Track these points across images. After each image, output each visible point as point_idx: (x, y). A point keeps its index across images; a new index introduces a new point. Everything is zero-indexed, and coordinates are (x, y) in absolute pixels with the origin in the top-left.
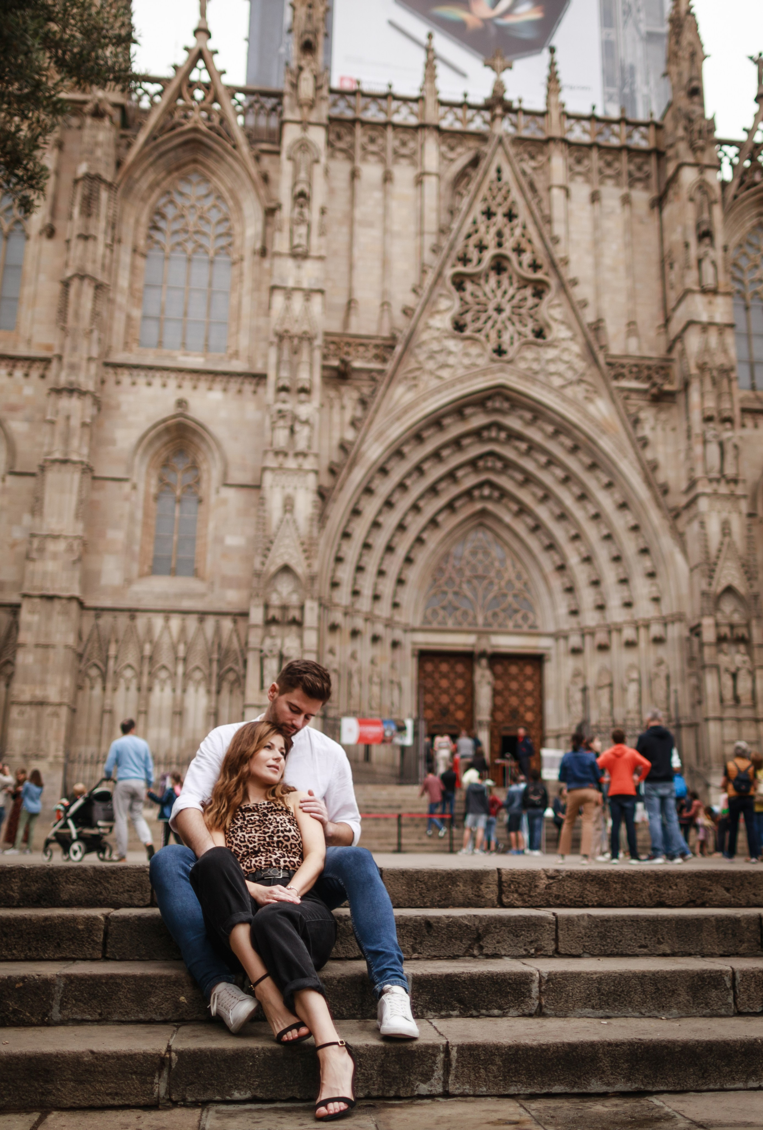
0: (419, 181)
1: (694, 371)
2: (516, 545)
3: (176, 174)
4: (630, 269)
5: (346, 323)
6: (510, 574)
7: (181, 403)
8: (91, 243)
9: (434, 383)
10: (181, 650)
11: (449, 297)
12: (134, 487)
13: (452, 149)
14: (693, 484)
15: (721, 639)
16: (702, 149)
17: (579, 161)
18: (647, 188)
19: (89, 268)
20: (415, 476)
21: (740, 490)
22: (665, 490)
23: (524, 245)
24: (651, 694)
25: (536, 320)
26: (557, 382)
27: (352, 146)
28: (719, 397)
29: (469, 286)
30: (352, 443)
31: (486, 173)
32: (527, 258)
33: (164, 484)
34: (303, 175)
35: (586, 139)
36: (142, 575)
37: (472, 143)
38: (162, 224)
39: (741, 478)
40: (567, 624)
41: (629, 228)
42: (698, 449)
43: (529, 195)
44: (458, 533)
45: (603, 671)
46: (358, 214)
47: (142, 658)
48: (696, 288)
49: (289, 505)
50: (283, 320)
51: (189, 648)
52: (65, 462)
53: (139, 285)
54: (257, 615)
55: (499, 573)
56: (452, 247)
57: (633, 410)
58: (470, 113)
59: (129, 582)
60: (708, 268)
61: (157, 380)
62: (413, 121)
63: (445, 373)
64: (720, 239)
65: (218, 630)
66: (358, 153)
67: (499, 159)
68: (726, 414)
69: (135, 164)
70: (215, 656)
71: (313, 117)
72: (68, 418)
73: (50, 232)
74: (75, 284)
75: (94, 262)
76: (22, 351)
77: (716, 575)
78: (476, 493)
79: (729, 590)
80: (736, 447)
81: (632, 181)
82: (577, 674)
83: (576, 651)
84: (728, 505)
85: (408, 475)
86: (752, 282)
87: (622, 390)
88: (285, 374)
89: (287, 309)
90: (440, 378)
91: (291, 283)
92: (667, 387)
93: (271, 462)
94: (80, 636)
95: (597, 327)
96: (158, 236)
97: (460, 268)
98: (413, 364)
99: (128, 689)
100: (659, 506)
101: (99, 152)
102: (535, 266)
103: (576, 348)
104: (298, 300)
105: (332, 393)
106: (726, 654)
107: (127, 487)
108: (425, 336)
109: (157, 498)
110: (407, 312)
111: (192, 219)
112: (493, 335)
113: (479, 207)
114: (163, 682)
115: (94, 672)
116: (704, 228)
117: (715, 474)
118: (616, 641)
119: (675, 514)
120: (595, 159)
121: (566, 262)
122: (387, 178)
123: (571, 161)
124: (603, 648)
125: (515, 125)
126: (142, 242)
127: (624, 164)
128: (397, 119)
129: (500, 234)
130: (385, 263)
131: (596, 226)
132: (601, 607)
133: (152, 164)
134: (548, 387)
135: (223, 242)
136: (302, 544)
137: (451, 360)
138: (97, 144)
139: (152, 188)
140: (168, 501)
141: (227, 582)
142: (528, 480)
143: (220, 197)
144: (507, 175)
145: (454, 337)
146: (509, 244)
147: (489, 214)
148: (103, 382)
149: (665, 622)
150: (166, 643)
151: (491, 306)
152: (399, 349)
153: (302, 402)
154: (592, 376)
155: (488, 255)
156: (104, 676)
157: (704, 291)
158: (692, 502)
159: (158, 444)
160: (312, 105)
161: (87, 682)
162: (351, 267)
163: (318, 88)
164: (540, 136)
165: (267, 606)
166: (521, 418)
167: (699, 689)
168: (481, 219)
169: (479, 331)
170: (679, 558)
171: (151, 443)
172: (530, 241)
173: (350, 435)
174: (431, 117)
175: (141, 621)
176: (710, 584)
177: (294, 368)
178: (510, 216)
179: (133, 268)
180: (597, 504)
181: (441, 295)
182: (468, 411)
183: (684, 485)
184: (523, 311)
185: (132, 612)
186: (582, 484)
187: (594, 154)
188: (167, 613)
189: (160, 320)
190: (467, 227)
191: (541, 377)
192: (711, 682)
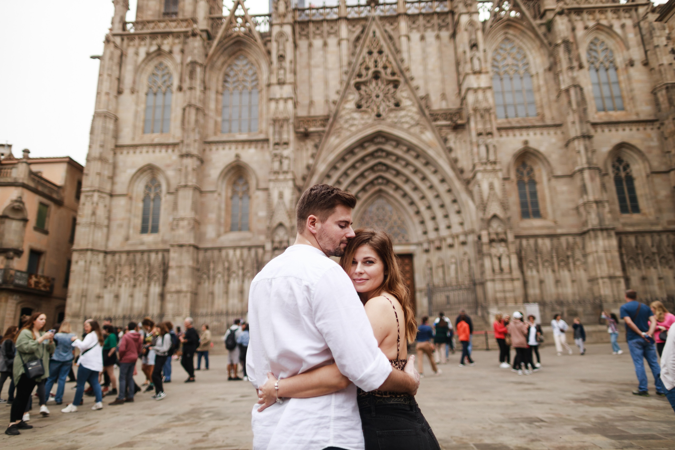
0: (339, 44)
1: (471, 112)
2: (396, 204)
3: (233, 57)
4: (441, 69)
5: (309, 112)
6: (395, 217)
7: (237, 156)
8: (193, 91)
9: (348, 134)
10: (241, 264)
11: (353, 93)
12: (220, 194)
13: (354, 26)
14: (474, 166)
15: (492, 241)
16: (471, 5)
17: (414, 22)
18: (448, 30)
19: (193, 102)
20: (344, 177)
21: (498, 167)
22: (462, 171)
23: (388, 65)
24: (462, 270)
25: (395, 98)
26: (406, 126)
27: (308, 33)
28: (485, 123)
29: (363, 88)
30: (311, 165)
31: (367, 34)
32: (389, 71)
33: (234, 192)
34: (281, 47)
35: (417, 12)
36: (226, 232)
37: (363, 23)
38: (229, 79)
39: (498, 160)
40: (422, 238)
41: (440, 51)
42: (475, 149)
43: (388, 41)
44: (369, 201)
45: (440, 259)
46: (313, 62)
47: (224, 268)
48: (470, 72)
49: (281, 196)
50: (275, 113)
51: (244, 262)
52: (186, 186)
53: (220, 107)
54: (269, 247)
55: (390, 218)
56: (353, 70)
57: (443, 134)
58: (362, 9)
59: (219, 235)
60: (476, 62)
61: (227, 147)
62: (335, 17)
63: (353, 129)
64: (481, 46)
65: (256, 254)
66: (311, 35)
67: (374, 27)
68: (489, 130)
69: (213, 55)
70: (255, 265)
71: (286, 20)
72: (186, 167)
73: (180, 89)
74: (187, 109)
75: (195, 98)
76: (171, 141)
77: (488, 209)
78: (376, 182)
79: (495, 216)
80: (494, 146)
81: (440, 28)
82: (428, 261)
83: (427, 251)
84: (492, 175)
85: (341, 177)
86: (504, 66)
87: (437, 126)
88: (277, 137)
89: (277, 108)
90: (350, 131)
91: (278, 96)
92: (460, 122)
93: (273, 177)
94: (197, 261)
95: (426, 98)
96: (227, 85)
97: (358, 80)
98: (337, 126)
99: (219, 282)
100: (459, 179)
101: (196, 51)
102: (393, 74)
103: (415, 109)
104: (281, 104)
105: (302, 144)
106: (494, 247)
107: (216, 195)
108: (343, 113)
109: (232, 198)
110: (334, 103)
111: (241, 75)
112: (375, 108)
113: (365, 50)
114: (234, 279)
115: (205, 276)
116: (473, 42)
117: (484, 161)
118: (444, 245)
119: (467, 182)
120: (421, 21)
121: (408, 70)
122: (325, 44)
123: (410, 23)
124: (439, 248)
125: (382, 11)
126: (220, 88)
127: (435, 20)
128: (328, 17)
129: (376, 62)
130: (326, 83)
131: (424, 51)
132: (437, 229)
133: (222, 53)
134: (402, 129)
135: (254, 83)
136: (287, 212)
137: (356, 122)
138: (195, 48)
139: (223, 64)
140: (236, 199)
141: (260, 232)
142: (398, 173)
143: (252, 64)
144: (378, 34)
145: (356, 111)
146: (380, 65)
147: (370, 53)
148: (204, 150)
149: (466, 234)
150: (234, 261)
151: (374, 95)
152: (331, 120)
153: (285, 149)
154: (423, 121)
155: (370, 72)
156: (209, 277)
157: (475, 73)
158: (474, 176)
159: (230, 175)
160: (284, 16)
161: (202, 281)
162: (310, 86)
163: (287, 7)
164: (395, 14)
165: (273, 242)
166: (392, 145)
167: (482, 266)
168: (367, 56)
169: (368, 107)
170: (470, 203)
171: (226, 174)
172: (390, 63)
173: (311, 161)
174: (343, 14)
175: (224, 253)
176: (484, 214)
177: (280, 134)
178: (380, 52)
179: (217, 101)
180: (430, 181)
181: (350, 93)
182: (366, 145)
183: (471, 167)
184: (389, 95)
185: (220, 249)
186: (422, 173)
187: (421, 18)
188: (235, 248)
189: (230, 121)
190: (360, 60)
191: (399, 125)
192: (487, 262)
